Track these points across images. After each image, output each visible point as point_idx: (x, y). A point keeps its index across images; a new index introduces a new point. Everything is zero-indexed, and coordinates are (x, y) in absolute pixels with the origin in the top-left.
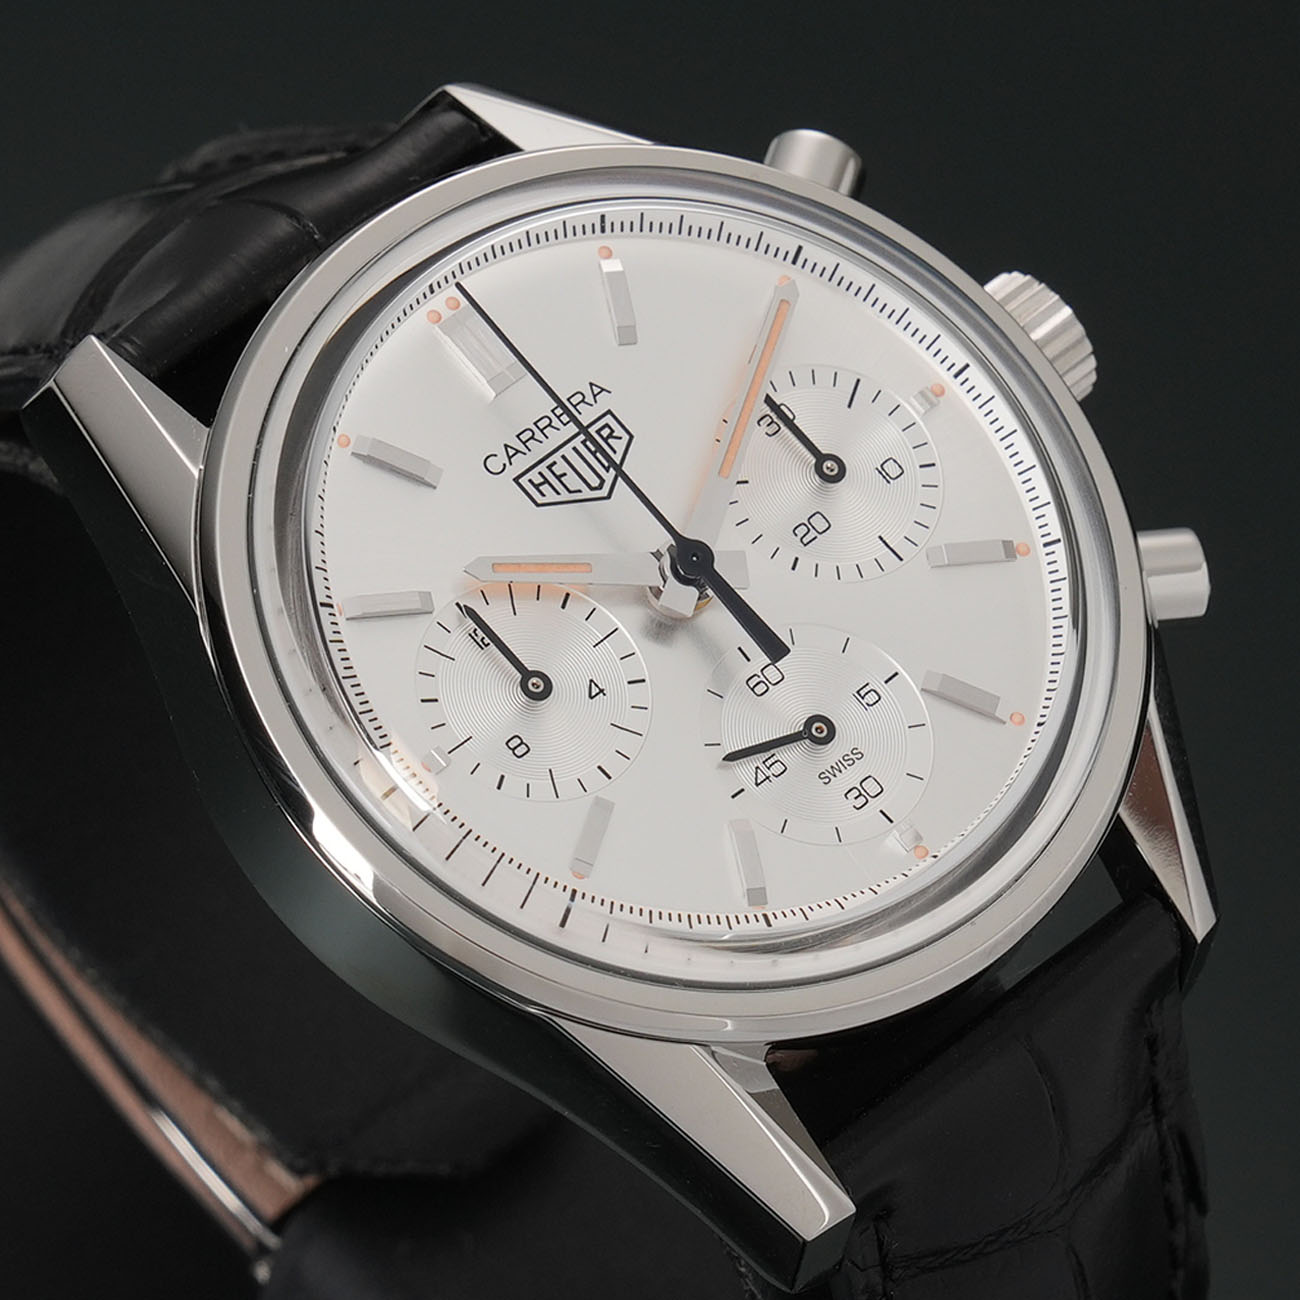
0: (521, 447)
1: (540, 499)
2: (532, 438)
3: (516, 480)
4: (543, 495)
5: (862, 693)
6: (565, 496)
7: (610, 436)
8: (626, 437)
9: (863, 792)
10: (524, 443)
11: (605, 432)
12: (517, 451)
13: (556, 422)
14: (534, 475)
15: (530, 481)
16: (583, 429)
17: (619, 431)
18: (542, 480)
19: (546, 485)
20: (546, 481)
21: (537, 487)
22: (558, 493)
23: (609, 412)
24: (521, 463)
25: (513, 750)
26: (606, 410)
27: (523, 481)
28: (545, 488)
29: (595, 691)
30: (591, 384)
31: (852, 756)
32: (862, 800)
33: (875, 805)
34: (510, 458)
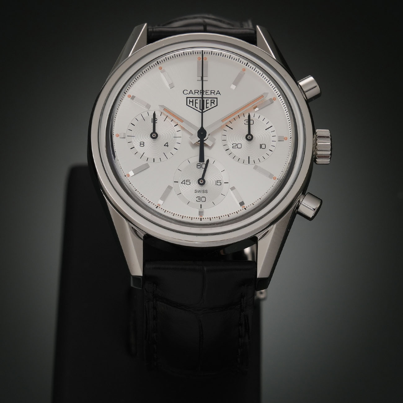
0: (194, 93)
1: (188, 104)
2: (197, 93)
3: (187, 98)
4: (190, 104)
5: (218, 181)
6: (194, 107)
7: (213, 102)
8: (216, 105)
9: (201, 199)
10: (195, 92)
11: (212, 101)
12: (192, 93)
13: (199, 93)
14: (191, 100)
15: (190, 100)
16: (202, 98)
17: (215, 103)
18: (192, 101)
19: (192, 103)
20: (193, 102)
21: (190, 101)
22: (193, 105)
23: (217, 98)
24: (191, 95)
25: (141, 144)
26: (216, 97)
27: (188, 99)
28: (191, 103)
29: (166, 145)
30: (218, 91)
31: (205, 191)
32: (199, 200)
33: (201, 203)
34: (190, 93)
